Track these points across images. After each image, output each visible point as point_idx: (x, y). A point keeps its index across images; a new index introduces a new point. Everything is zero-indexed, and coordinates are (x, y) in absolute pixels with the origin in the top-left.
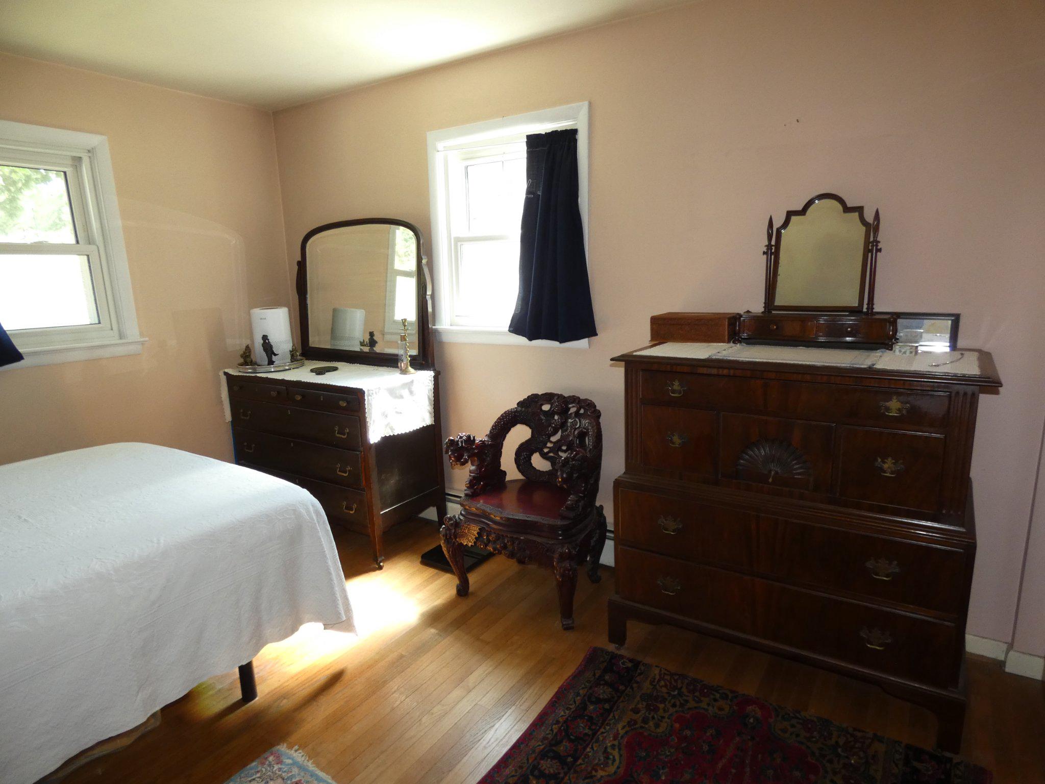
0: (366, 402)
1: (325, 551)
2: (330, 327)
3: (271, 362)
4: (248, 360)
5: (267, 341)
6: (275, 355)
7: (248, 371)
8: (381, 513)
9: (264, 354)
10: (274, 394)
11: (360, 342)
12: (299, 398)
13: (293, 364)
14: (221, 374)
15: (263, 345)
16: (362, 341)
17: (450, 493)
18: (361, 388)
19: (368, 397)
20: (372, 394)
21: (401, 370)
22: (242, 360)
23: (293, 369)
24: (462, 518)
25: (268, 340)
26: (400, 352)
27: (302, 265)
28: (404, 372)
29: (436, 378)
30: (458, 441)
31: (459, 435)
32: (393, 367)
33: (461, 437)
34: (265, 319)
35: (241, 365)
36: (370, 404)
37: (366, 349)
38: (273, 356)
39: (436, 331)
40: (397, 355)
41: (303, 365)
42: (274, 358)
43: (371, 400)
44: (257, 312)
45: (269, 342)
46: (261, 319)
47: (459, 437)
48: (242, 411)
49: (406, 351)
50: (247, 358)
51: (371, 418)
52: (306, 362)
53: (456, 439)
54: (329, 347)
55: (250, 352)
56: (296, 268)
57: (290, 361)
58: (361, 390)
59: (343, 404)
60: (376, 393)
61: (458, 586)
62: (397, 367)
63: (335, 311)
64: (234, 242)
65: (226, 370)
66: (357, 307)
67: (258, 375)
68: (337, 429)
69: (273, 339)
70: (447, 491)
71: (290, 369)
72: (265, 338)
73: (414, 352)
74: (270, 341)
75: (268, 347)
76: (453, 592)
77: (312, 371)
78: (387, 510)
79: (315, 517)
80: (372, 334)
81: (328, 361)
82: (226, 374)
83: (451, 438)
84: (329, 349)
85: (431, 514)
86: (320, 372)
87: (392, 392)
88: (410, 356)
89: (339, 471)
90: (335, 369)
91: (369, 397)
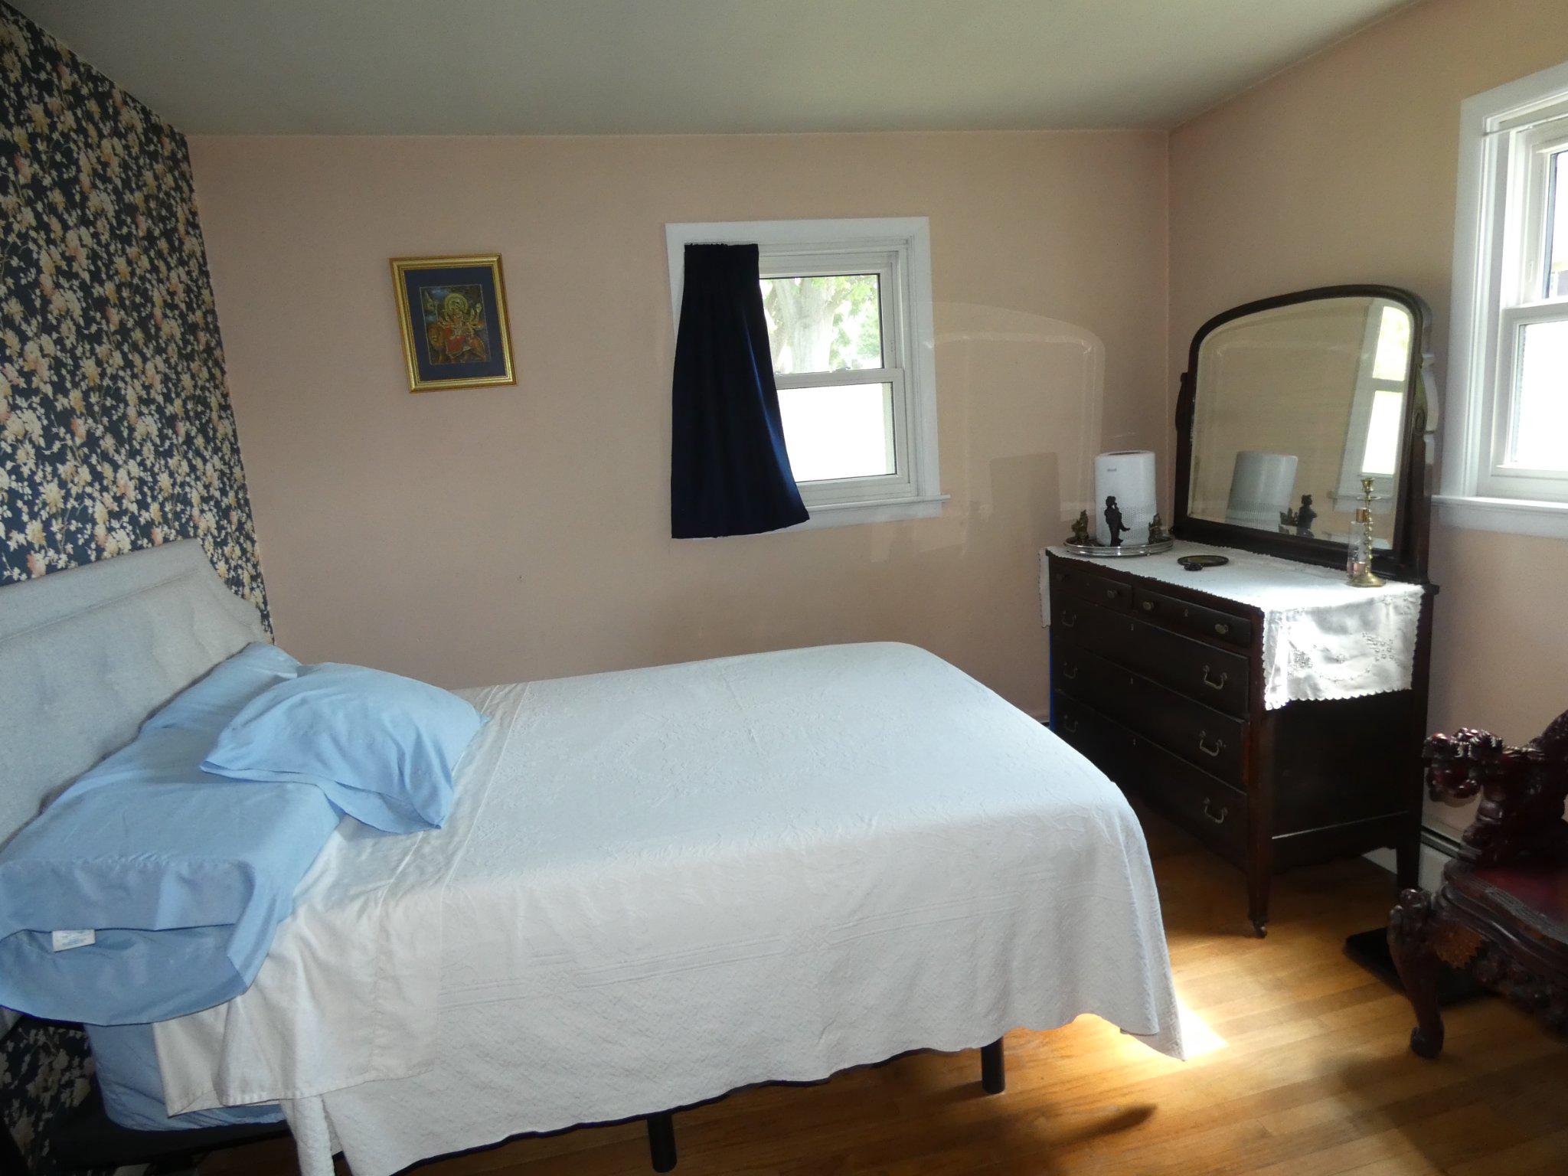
0: (1265, 634)
1: (1133, 903)
2: (1228, 486)
3: (1116, 542)
4: (1082, 534)
5: (1113, 506)
6: (1125, 529)
7: (1080, 554)
8: (1273, 838)
9: (1107, 527)
10: (1111, 593)
11: (1282, 514)
12: (1148, 606)
13: (1151, 547)
14: (1042, 553)
15: (1106, 513)
16: (1286, 512)
17: (1429, 827)
18: (1257, 606)
19: (1270, 623)
20: (1281, 619)
21: (1351, 576)
22: (1073, 534)
23: (1151, 554)
24: (1444, 903)
25: (1116, 504)
26: (1355, 541)
27: (1189, 381)
28: (1357, 581)
29: (1427, 604)
30: (1455, 746)
31: (1461, 731)
32: (1337, 568)
33: (1466, 738)
34: (1115, 470)
35: (1071, 541)
36: (1271, 637)
37: (1293, 530)
38: (1121, 530)
39: (1442, 503)
40: (1345, 546)
41: (1169, 548)
42: (1122, 535)
43: (1277, 630)
44: (1106, 461)
45: (1116, 507)
46: (1109, 470)
47: (1460, 734)
48: (1064, 613)
49: (1367, 543)
50: (1081, 533)
51: (1272, 663)
52: (1177, 543)
53: (1453, 741)
54: (1221, 520)
55: (1086, 522)
56: (1179, 385)
57: (1147, 541)
58: (1258, 609)
59: (1221, 629)
60: (1288, 619)
61: (1415, 1033)
62: (1344, 568)
63: (1241, 459)
64: (1089, 349)
65: (1049, 548)
66: (1285, 451)
67: (1092, 560)
68: (1207, 669)
69: (1122, 505)
70: (1425, 823)
71: (1146, 555)
72: (1111, 501)
73: (1385, 544)
74: (1118, 506)
75: (1113, 515)
76: (1403, 1041)
77: (1181, 561)
78: (1286, 836)
79: (1121, 838)
80: (1307, 500)
81: (1215, 545)
82: (1048, 553)
83: (1441, 736)
84: (1218, 524)
85: (1386, 858)
86: (1193, 565)
87: (1323, 618)
88: (1374, 551)
89: (1204, 745)
90: (1222, 562)
91: (1273, 626)
